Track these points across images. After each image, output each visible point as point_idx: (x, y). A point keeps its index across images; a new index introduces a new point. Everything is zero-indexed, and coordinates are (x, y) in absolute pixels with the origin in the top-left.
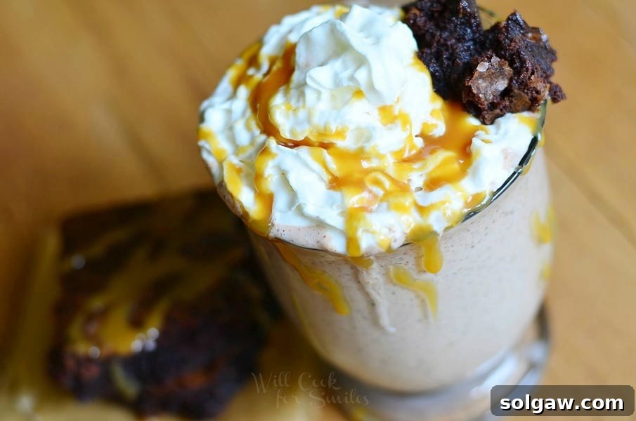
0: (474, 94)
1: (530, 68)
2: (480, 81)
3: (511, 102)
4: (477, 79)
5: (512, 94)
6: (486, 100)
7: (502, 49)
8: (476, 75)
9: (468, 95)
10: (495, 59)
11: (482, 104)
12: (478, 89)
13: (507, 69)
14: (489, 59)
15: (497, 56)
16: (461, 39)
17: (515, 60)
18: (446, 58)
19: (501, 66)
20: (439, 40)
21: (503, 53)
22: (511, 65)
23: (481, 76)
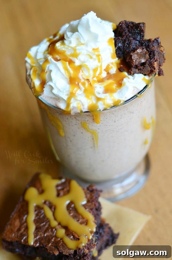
0: (132, 59)
1: (156, 59)
2: (136, 55)
3: (143, 68)
4: (135, 54)
5: (145, 65)
6: (135, 63)
7: (149, 48)
8: (136, 52)
9: (130, 59)
10: (145, 50)
11: (133, 64)
12: (134, 58)
13: (147, 56)
14: (143, 49)
15: (146, 49)
16: (135, 39)
17: (151, 54)
18: (127, 43)
19: (146, 53)
20: (127, 36)
21: (148, 49)
22: (149, 55)
23: (137, 53)
